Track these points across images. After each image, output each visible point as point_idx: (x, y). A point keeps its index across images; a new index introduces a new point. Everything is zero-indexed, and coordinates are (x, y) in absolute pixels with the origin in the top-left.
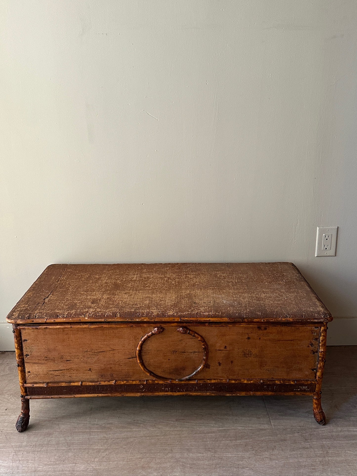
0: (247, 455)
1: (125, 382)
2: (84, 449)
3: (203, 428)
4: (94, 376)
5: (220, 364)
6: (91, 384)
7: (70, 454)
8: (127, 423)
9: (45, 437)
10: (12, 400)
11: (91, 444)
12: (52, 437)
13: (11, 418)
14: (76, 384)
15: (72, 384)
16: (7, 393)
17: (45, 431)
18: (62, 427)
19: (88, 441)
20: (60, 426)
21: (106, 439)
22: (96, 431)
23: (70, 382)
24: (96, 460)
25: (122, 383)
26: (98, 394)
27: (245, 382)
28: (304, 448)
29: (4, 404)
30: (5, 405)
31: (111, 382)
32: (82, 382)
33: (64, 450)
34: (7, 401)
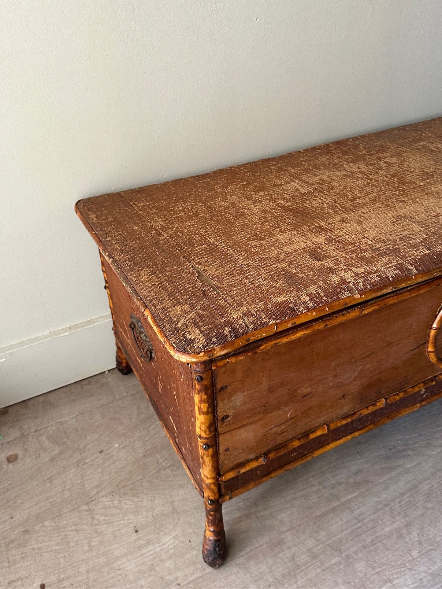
2: (373, 543)
4: (346, 407)
6: (344, 422)
7: (360, 566)
8: (384, 459)
9: (276, 555)
10: (126, 504)
11: (372, 528)
12: (290, 548)
14: (319, 433)
15: (312, 436)
16: (101, 494)
17: (262, 541)
18: (284, 516)
19: (360, 525)
20: (278, 517)
21: (386, 505)
22: (350, 497)
23: (306, 435)
24: (415, 554)
25: (396, 398)
26: (352, 433)
29: (119, 521)
30: (122, 522)
31: (378, 404)
32: (328, 425)
33: (340, 563)
34: (118, 511)
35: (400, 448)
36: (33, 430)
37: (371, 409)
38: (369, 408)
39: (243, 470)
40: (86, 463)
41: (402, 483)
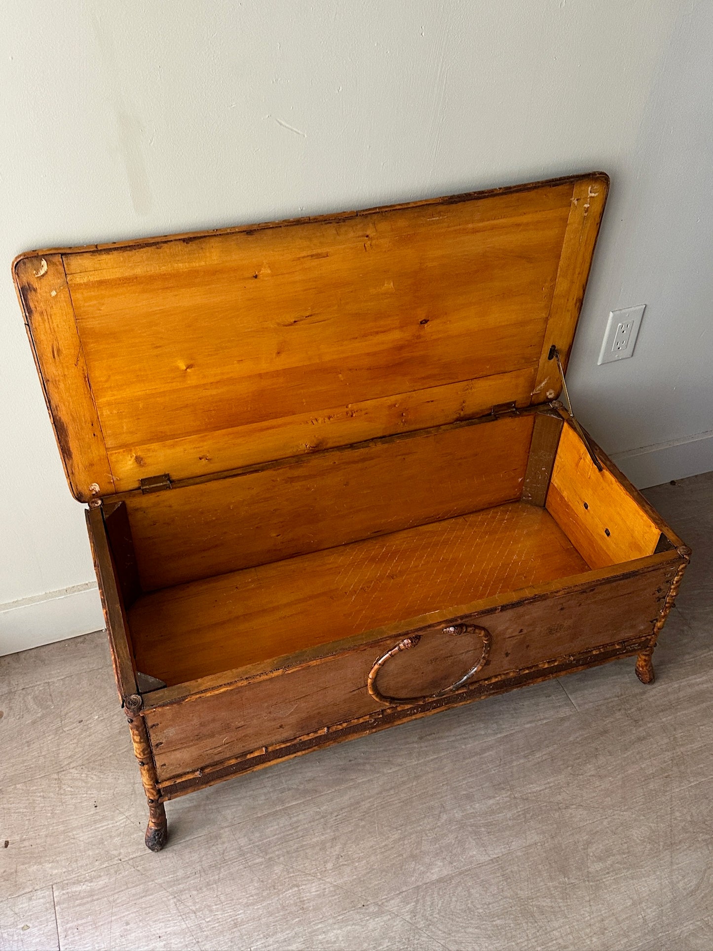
0: (562, 778)
1: (345, 725)
2: (297, 851)
3: (471, 745)
4: (286, 734)
5: (507, 655)
6: (283, 746)
7: (278, 869)
9: (209, 847)
10: (92, 778)
11: (302, 837)
12: (224, 843)
13: (118, 824)
14: (256, 754)
15: (249, 757)
16: (72, 765)
17: (203, 832)
18: (228, 813)
19: (293, 831)
20: (223, 813)
21: (323, 817)
22: (294, 804)
23: (244, 754)
24: (329, 866)
25: (340, 727)
26: (295, 753)
27: (546, 666)
28: (640, 739)
29: (83, 794)
30: (85, 795)
31: (319, 732)
32: (266, 748)
33: (261, 864)
34: (84, 784)
35: (361, 761)
36: (21, 688)
37: (312, 736)
38: (310, 735)
39: (178, 781)
40: (65, 732)
41: (346, 797)
